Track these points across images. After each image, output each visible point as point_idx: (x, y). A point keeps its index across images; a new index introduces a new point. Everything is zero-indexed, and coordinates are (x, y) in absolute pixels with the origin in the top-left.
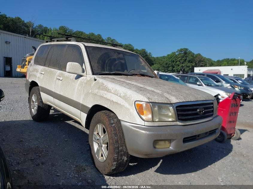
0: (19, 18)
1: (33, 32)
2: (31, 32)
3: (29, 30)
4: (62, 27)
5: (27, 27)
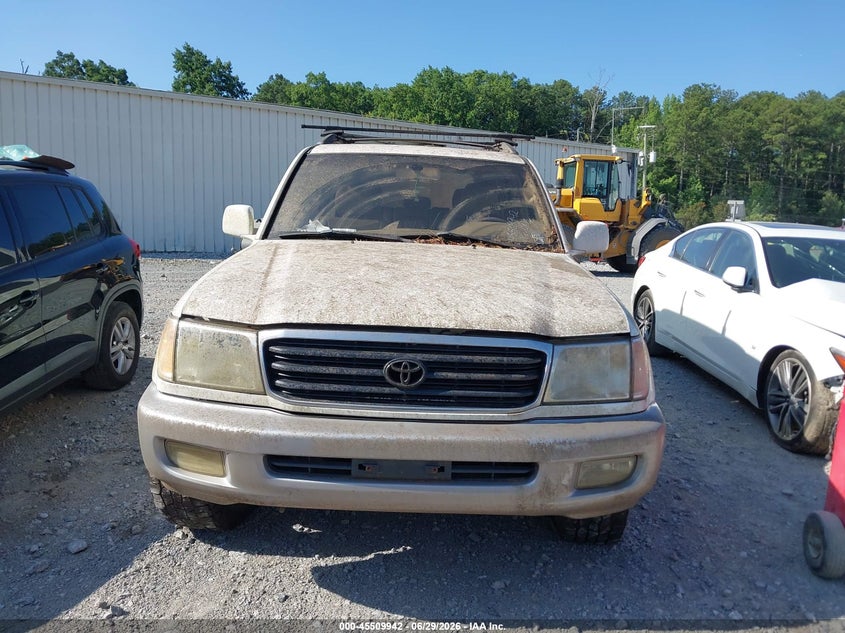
0: (564, 84)
1: (600, 119)
2: (596, 121)
3: (589, 114)
4: (696, 87)
5: (585, 105)
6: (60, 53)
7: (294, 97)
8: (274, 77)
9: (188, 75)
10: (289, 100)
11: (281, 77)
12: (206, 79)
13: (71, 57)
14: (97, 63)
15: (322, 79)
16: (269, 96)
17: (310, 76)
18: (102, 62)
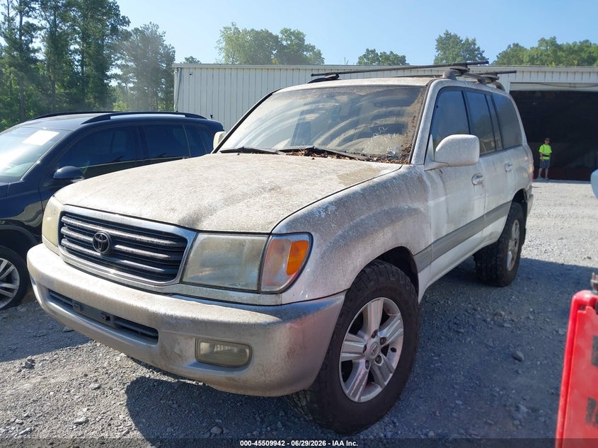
6: (367, 50)
7: (526, 59)
8: (512, 46)
9: (445, 53)
10: (522, 62)
11: (517, 45)
12: (456, 55)
13: (373, 51)
14: (388, 53)
15: (553, 42)
16: (505, 61)
17: (542, 41)
18: (392, 52)
